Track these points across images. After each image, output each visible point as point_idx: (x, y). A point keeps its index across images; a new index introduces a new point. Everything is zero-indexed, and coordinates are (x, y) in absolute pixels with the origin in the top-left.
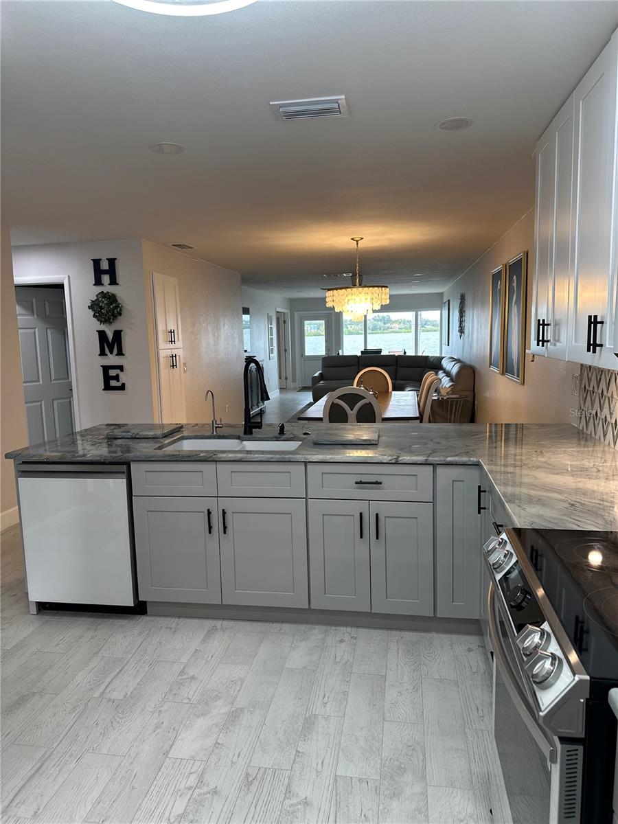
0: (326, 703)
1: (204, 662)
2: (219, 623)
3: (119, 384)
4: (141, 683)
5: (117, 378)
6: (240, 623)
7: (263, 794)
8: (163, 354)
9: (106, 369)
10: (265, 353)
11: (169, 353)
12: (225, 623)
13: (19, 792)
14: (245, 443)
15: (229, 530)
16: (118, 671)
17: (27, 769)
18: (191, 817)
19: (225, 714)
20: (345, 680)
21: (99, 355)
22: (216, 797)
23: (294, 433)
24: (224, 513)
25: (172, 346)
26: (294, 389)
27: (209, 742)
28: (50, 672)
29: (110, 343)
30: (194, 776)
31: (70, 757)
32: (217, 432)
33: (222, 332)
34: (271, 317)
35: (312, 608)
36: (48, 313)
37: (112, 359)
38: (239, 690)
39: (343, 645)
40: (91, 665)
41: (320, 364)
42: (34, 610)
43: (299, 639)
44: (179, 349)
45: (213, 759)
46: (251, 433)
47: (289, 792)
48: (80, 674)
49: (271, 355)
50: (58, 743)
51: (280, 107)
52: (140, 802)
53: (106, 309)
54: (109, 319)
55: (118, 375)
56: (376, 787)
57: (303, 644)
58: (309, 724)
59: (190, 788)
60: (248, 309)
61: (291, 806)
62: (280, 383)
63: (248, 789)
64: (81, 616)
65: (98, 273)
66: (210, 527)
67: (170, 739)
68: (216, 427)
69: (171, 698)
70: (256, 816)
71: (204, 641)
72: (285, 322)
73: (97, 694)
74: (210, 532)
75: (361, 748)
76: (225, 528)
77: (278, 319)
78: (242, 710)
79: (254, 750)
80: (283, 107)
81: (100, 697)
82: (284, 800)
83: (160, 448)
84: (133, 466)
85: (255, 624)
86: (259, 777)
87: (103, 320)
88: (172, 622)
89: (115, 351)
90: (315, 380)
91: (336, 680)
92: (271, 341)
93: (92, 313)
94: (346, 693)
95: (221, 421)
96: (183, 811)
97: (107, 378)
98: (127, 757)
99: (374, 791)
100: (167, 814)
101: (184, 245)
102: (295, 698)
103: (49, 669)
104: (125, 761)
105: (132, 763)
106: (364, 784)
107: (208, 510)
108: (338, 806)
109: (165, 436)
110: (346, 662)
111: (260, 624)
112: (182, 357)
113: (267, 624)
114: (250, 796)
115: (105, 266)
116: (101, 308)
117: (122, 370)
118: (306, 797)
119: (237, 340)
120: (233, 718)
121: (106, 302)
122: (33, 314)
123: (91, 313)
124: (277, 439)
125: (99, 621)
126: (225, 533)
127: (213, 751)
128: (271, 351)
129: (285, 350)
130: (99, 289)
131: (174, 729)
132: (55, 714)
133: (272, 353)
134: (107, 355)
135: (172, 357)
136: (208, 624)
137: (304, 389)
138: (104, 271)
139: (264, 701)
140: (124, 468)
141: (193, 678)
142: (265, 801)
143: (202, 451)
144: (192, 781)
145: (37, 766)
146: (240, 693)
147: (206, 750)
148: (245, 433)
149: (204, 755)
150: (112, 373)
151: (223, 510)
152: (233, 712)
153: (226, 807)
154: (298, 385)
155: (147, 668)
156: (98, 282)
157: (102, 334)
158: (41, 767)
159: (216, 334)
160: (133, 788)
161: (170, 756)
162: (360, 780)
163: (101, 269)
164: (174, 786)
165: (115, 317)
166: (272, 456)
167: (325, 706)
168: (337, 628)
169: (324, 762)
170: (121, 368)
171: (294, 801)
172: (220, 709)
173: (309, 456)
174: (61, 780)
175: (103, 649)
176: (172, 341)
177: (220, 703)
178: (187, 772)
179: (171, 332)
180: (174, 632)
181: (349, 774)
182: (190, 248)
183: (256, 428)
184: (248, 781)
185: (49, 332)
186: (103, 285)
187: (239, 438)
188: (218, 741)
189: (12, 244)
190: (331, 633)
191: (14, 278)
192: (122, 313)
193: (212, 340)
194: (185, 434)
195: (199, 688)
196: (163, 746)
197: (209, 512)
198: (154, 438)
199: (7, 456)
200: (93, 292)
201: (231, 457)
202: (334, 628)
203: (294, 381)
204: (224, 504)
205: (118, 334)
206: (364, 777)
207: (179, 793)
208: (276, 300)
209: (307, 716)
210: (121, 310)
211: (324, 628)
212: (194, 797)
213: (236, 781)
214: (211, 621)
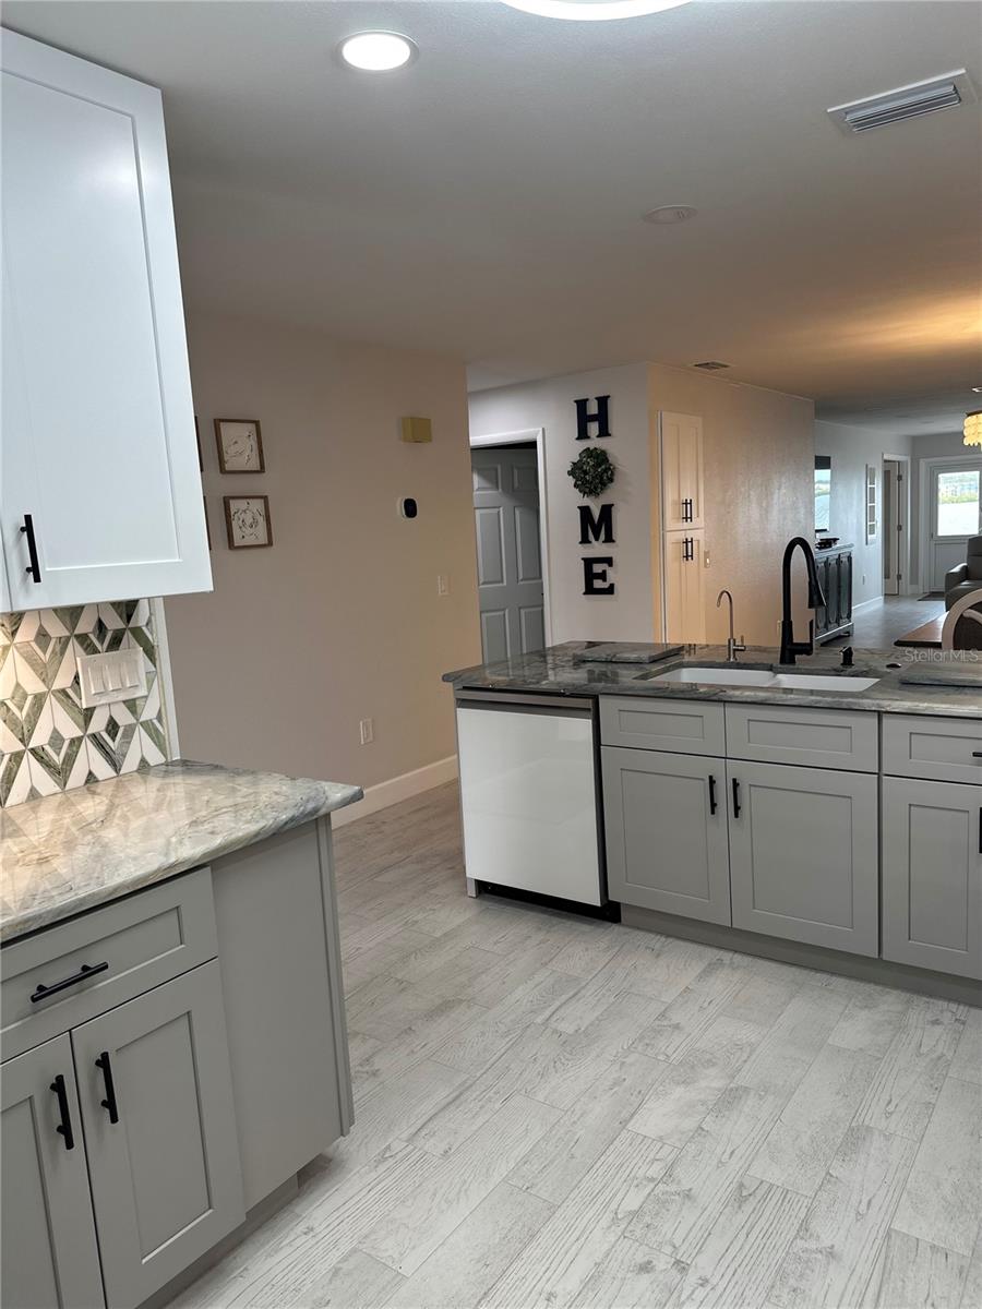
0: (891, 1113)
1: (697, 1008)
2: (727, 956)
3: (605, 585)
4: (600, 1018)
5: (603, 576)
6: (760, 962)
7: (763, 1220)
8: (671, 538)
9: (589, 563)
10: (859, 532)
11: (682, 536)
12: (738, 958)
13: (429, 1120)
14: (780, 676)
15: (744, 811)
16: (571, 993)
17: (442, 1094)
18: (647, 1219)
19: (719, 1090)
20: (932, 1085)
21: (581, 543)
22: (688, 1203)
23: (871, 663)
24: (736, 784)
25: (686, 525)
26: (913, 596)
27: (689, 1124)
28: (484, 976)
29: (597, 525)
30: (661, 1164)
31: (495, 1093)
32: (735, 657)
33: (775, 501)
34: (873, 470)
35: (885, 958)
36: (516, 485)
37: (598, 549)
38: (745, 1061)
39: (938, 1029)
40: (538, 978)
41: (964, 550)
42: (472, 891)
43: (857, 1003)
44: (698, 529)
45: (692, 1148)
46: (793, 661)
47: (804, 1229)
48: (520, 988)
49: (869, 536)
50: (482, 1071)
51: (847, 113)
52: (579, 1178)
53: (593, 473)
54: (595, 488)
55: (604, 572)
56: (962, 1267)
57: (864, 1014)
58: (854, 1139)
59: (652, 1180)
60: (829, 458)
61: (805, 1251)
62: (886, 586)
63: (740, 1207)
64: (532, 910)
65: (583, 419)
66: (713, 805)
67: (631, 1105)
68: (735, 650)
69: (640, 1048)
70: (747, 1248)
71: (700, 977)
72: (900, 478)
73: (539, 1020)
74: (713, 812)
75: (944, 1198)
76: (737, 808)
77: (887, 475)
78: (746, 1090)
79: (757, 1153)
80: (852, 111)
81: (543, 1024)
82: (795, 1238)
83: (644, 677)
84: (603, 701)
85: (785, 968)
86: (760, 1193)
87: (587, 490)
88: (657, 941)
89: (602, 536)
90: (953, 580)
91: (915, 1082)
92: (870, 512)
93: (573, 481)
94: (930, 1106)
95: (742, 640)
96: (636, 1208)
97: (590, 576)
98: (569, 1113)
99: (956, 1271)
100: (613, 1206)
101: (713, 363)
102: (838, 1093)
103: (483, 973)
104: (566, 1118)
105: (575, 1122)
106: (940, 1258)
107: (711, 777)
108: (886, 1275)
109: (654, 661)
110: (939, 1058)
111: (793, 969)
112: (702, 542)
113: (806, 972)
114: (741, 1218)
115: (593, 409)
116: (585, 473)
117: (610, 564)
118: (833, 1246)
119: (802, 511)
120: (729, 1099)
121: (591, 463)
122: (497, 488)
123: (571, 480)
124: (837, 673)
125: (555, 920)
126: (736, 816)
127: (692, 1137)
128: (871, 530)
129: (900, 528)
130: (585, 444)
131: (640, 1092)
132: (483, 1034)
133: (872, 532)
134: (590, 542)
135: (687, 542)
136: (712, 954)
137: (933, 595)
138: (593, 417)
139: (783, 1086)
140: (589, 703)
141: (677, 1027)
142: (764, 1231)
143: (703, 685)
144: (656, 1170)
145: (455, 1094)
146: (747, 1066)
147: (683, 1133)
148: (783, 661)
149: (680, 1140)
150: (598, 568)
151: (734, 780)
152: (732, 1090)
153: (700, 1222)
154: (921, 588)
155: (612, 999)
156: (583, 434)
157: (585, 512)
158: (458, 1097)
159: (764, 505)
160: (572, 1157)
161: (629, 1126)
162: (933, 1247)
163: (588, 413)
164: (630, 1169)
165: (604, 485)
166: (819, 698)
167: (887, 1118)
168: (932, 1000)
169: (873, 1201)
170: (609, 561)
171: (812, 1245)
172: (712, 1082)
173: (886, 703)
174: (480, 1121)
175: (555, 960)
176: (686, 518)
177: (712, 1071)
178: (651, 1156)
179: (686, 504)
180: (658, 955)
181: (915, 1233)
182: (726, 366)
183: (800, 653)
184: (741, 1196)
185: (517, 512)
186: (589, 437)
187: (770, 668)
188: (704, 1126)
189: (470, 388)
190: (918, 1006)
191: (471, 438)
192: (615, 478)
193: (755, 513)
194: (687, 659)
195: (684, 1044)
196: (620, 1112)
197: (712, 781)
198: (638, 663)
199: (446, 678)
200: (574, 449)
201: (747, 696)
202: (925, 999)
203: (914, 580)
204: (736, 770)
205: (607, 511)
206: (943, 1245)
207: (636, 1182)
208: (886, 440)
209: (853, 1124)
210: (612, 474)
211: (905, 996)
212: (656, 1192)
213: (723, 1189)
214: (715, 951)
